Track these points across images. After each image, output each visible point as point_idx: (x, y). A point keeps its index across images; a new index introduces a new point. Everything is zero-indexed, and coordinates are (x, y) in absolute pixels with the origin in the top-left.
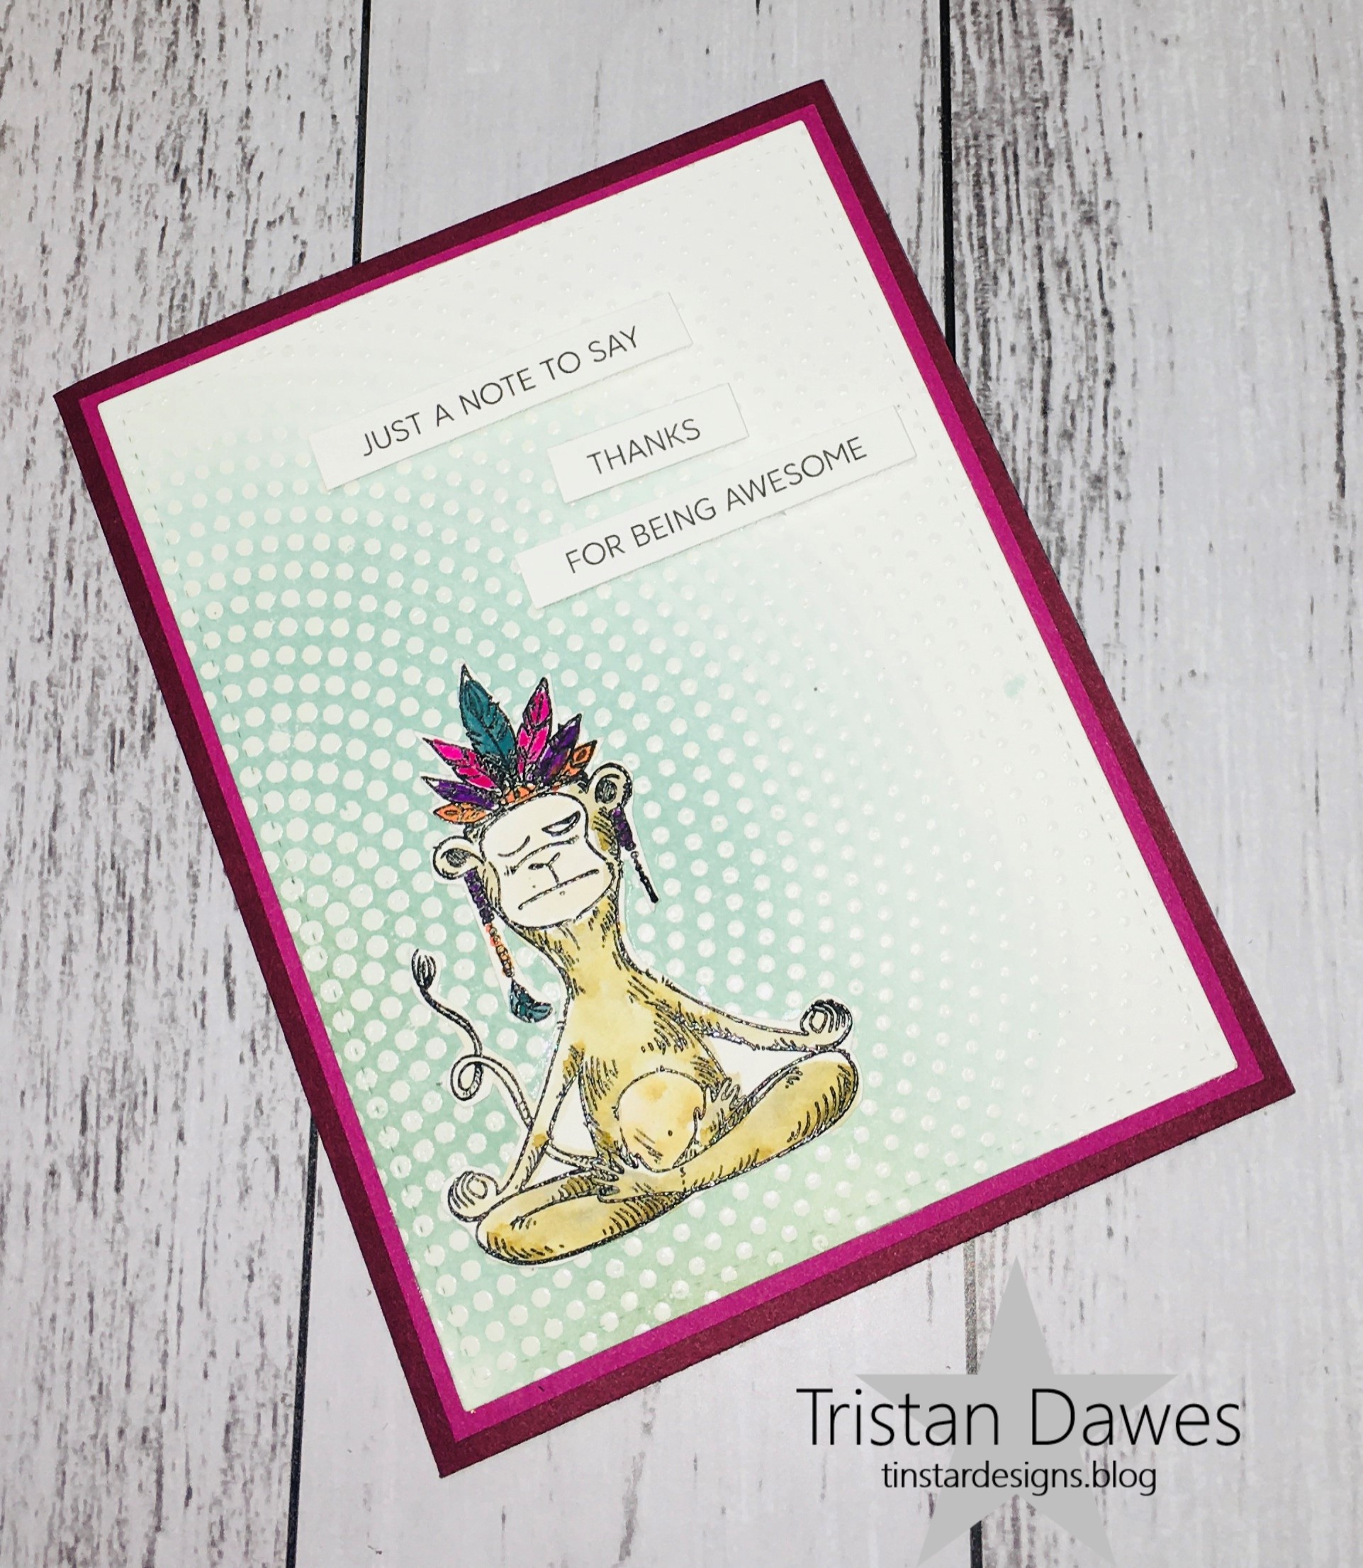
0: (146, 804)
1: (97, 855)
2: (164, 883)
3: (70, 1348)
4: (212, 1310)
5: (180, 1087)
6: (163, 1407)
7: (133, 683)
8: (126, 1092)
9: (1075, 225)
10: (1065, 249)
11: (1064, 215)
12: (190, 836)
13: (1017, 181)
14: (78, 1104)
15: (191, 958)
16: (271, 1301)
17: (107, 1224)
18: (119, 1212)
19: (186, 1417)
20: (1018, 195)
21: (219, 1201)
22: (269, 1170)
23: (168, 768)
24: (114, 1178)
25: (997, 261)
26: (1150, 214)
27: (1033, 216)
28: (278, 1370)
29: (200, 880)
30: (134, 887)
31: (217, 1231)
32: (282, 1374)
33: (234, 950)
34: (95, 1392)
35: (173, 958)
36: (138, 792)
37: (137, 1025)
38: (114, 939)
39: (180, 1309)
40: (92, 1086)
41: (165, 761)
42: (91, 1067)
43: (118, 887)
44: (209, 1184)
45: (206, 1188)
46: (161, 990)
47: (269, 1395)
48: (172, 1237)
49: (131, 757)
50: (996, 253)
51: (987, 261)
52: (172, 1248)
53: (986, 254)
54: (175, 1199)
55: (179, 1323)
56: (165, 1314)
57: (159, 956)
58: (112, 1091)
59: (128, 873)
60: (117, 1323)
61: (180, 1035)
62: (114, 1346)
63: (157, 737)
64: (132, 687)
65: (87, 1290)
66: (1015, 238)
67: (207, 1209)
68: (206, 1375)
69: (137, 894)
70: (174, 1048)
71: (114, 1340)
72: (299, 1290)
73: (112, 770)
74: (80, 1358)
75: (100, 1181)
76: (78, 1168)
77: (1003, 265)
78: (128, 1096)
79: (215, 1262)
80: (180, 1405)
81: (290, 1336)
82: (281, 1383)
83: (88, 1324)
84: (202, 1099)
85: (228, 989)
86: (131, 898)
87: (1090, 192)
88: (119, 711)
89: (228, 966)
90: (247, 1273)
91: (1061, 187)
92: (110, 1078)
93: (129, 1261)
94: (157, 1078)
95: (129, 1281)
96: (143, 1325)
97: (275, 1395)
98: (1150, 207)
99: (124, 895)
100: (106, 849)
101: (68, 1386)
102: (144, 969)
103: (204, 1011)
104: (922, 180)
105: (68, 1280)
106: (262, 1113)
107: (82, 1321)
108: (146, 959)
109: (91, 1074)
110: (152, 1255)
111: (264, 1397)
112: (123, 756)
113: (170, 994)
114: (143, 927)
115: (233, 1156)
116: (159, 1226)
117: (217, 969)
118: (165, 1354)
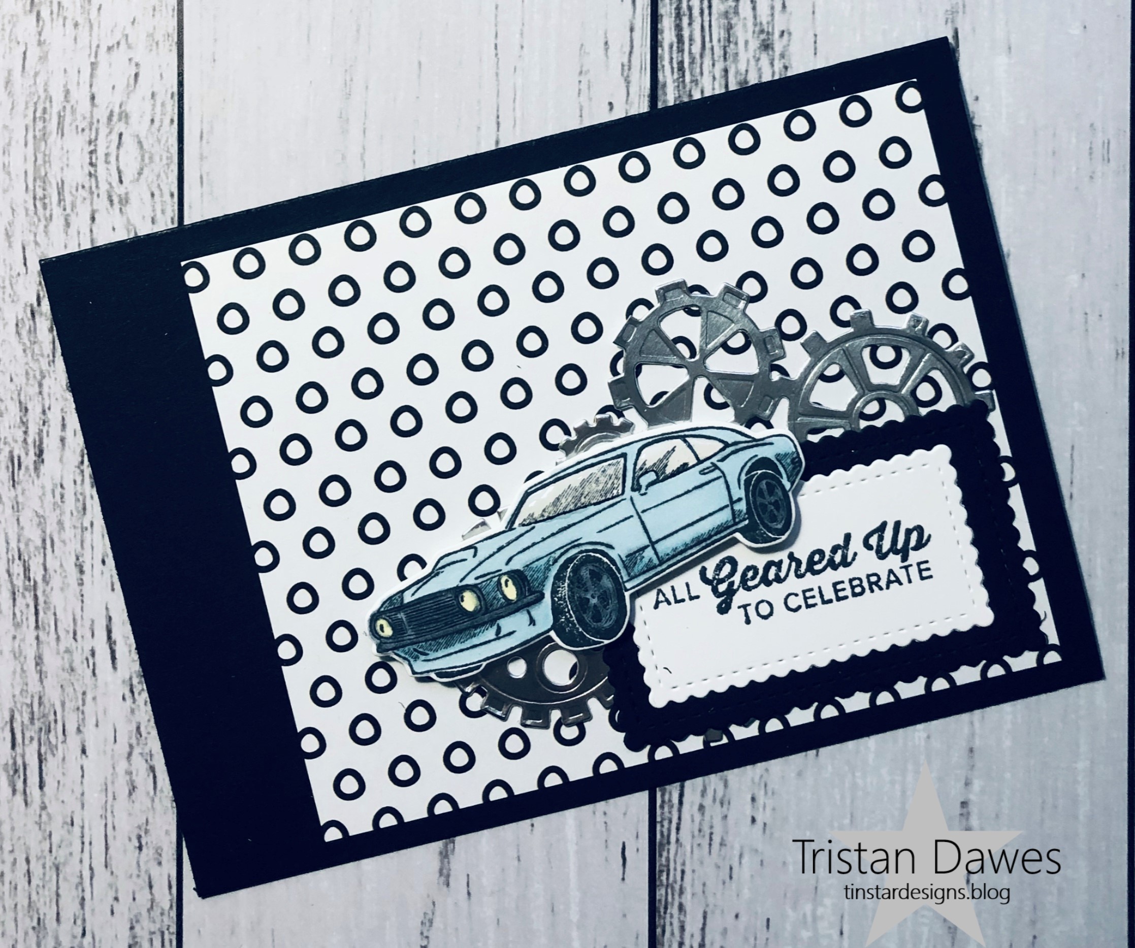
0: (41, 512)
1: (8, 549)
2: (59, 571)
3: (16, 895)
4: (114, 870)
5: (81, 716)
6: (84, 934)
7: (25, 420)
8: (42, 720)
9: (755, 51)
10: (747, 71)
11: (746, 42)
12: (75, 536)
13: (710, 14)
14: (8, 728)
15: (82, 626)
16: (156, 863)
17: (35, 811)
18: (43, 803)
19: (100, 941)
20: (710, 26)
21: (114, 796)
22: (148, 776)
23: (55, 485)
24: (37, 779)
25: (692, 81)
26: (815, 42)
27: (722, 44)
28: (163, 909)
29: (85, 569)
30: (37, 573)
31: (114, 816)
32: (166, 913)
33: (113, 620)
34: (35, 923)
35: (69, 626)
36: (35, 504)
37: (46, 672)
38: (25, 611)
39: (91, 869)
40: (17, 716)
41: (53, 479)
42: (15, 702)
43: (25, 574)
44: (106, 784)
45: (104, 787)
46: (62, 648)
47: (158, 926)
48: (83, 820)
49: (27, 476)
50: (692, 74)
51: (684, 81)
52: (83, 827)
53: (684, 76)
54: (83, 794)
55: (91, 878)
56: (81, 872)
57: (59, 624)
58: (32, 719)
59: (31, 563)
60: (47, 878)
61: (78, 680)
62: (47, 893)
63: (45, 461)
64: (24, 423)
65: (24, 856)
66: (707, 62)
67: (106, 802)
68: (112, 913)
69: (39, 579)
70: (74, 689)
71: (47, 888)
72: (175, 857)
73: (14, 486)
74: (23, 902)
75: (28, 781)
76: (11, 773)
77: (697, 84)
78: (42, 723)
79: (115, 837)
80: (96, 933)
81: (170, 887)
82: (165, 918)
83: (27, 878)
84: (97, 725)
85: (111, 648)
86: (35, 582)
87: (768, 23)
88: (16, 441)
89: (109, 631)
90: (137, 845)
91: (745, 19)
92: (29, 710)
93: (53, 836)
94: (63, 710)
95: (54, 850)
96: (65, 879)
97: (162, 926)
98: (816, 35)
99: (29, 580)
100: (13, 544)
101: (16, 920)
102: (48, 633)
103: (94, 664)
104: (634, 12)
105: (11, 849)
106: (141, 736)
107: (22, 876)
108: (49, 626)
109: (16, 707)
110: (69, 832)
111: (155, 927)
112: (21, 475)
113: (68, 651)
114: (45, 602)
115: (122, 766)
116: (73, 812)
117: (101, 634)
118: (83, 899)
